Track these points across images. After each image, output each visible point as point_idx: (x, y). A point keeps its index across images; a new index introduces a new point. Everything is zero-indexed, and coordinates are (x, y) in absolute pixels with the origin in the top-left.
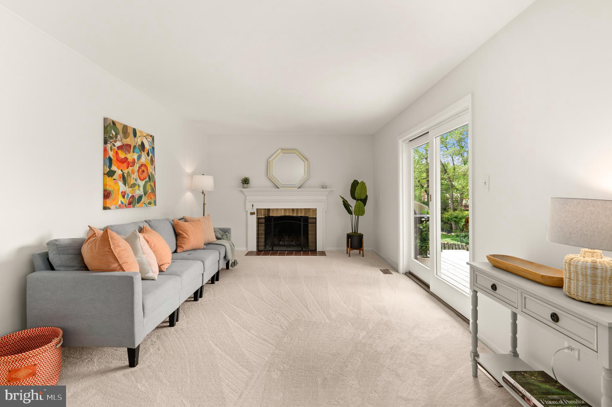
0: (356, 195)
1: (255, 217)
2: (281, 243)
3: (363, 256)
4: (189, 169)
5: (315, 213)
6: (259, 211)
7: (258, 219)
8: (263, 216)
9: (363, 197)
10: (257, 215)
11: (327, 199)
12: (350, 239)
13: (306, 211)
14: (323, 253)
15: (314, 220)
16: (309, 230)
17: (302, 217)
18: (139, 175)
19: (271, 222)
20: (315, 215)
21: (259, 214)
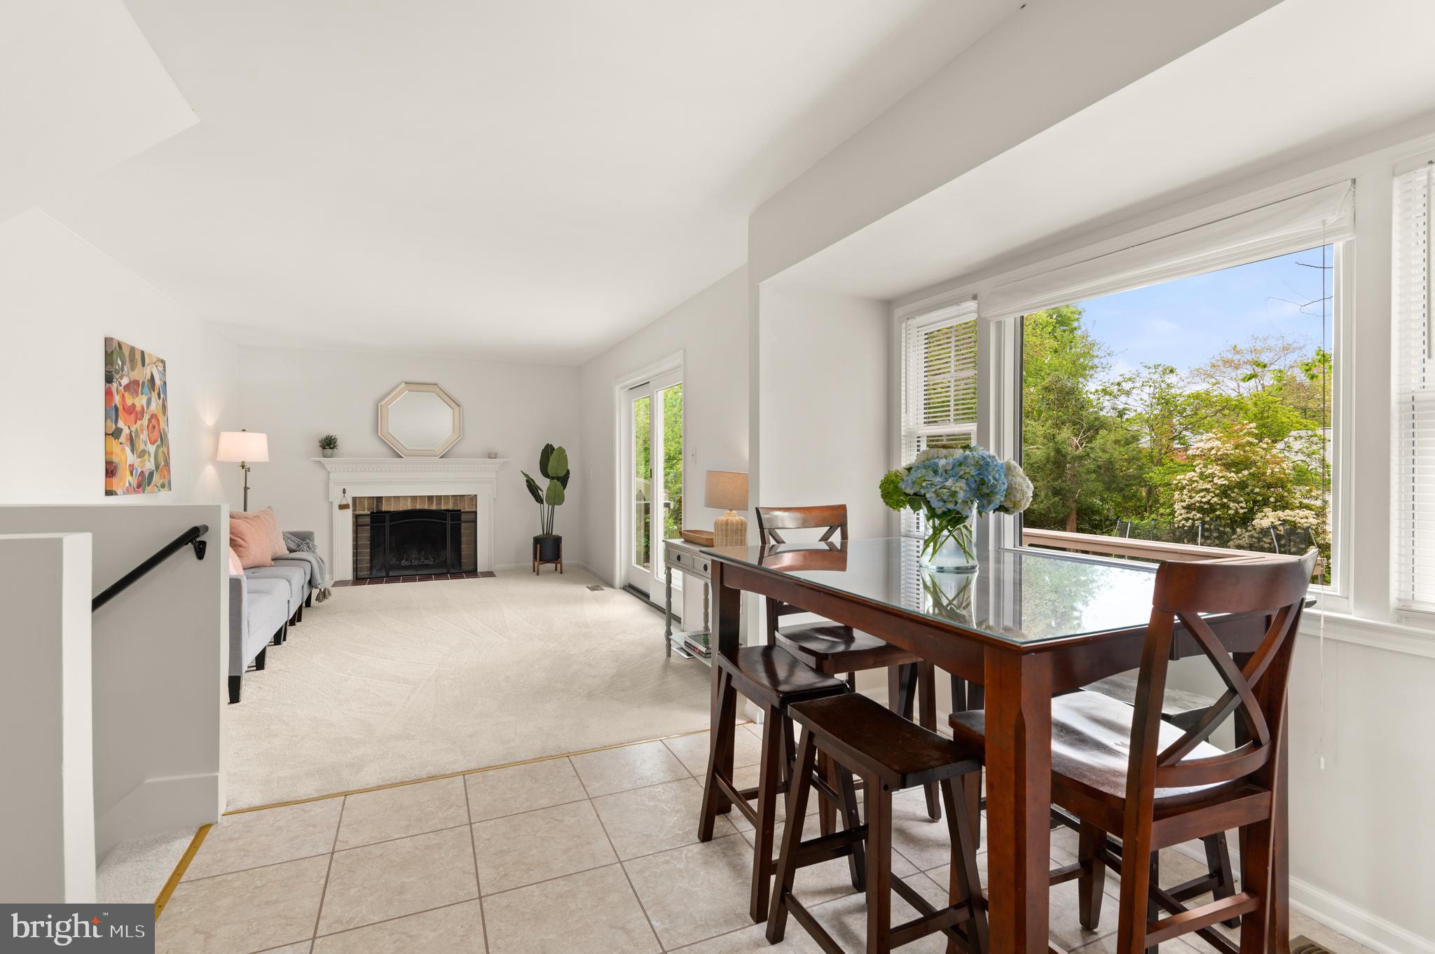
0: (550, 471)
1: (349, 513)
2: (404, 563)
3: (561, 573)
4: (209, 420)
5: (474, 503)
6: (357, 502)
7: (356, 517)
8: (366, 512)
9: (562, 474)
10: (354, 510)
11: (496, 478)
12: (538, 545)
13: (456, 500)
14: (490, 574)
15: (471, 517)
16: (462, 535)
17: (448, 510)
18: (148, 435)
19: (385, 522)
20: (474, 506)
21: (357, 509)
